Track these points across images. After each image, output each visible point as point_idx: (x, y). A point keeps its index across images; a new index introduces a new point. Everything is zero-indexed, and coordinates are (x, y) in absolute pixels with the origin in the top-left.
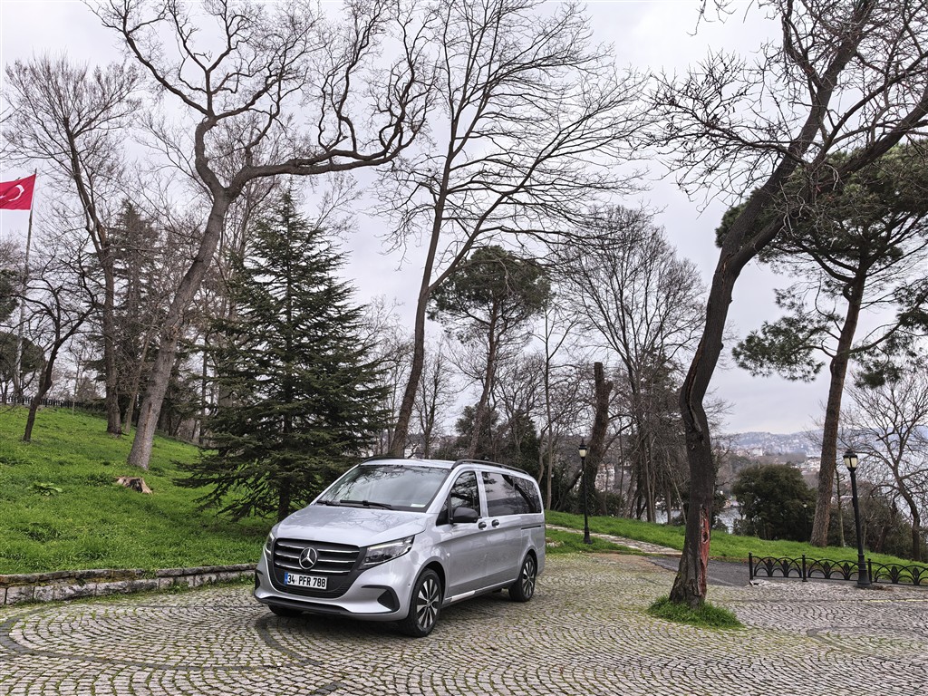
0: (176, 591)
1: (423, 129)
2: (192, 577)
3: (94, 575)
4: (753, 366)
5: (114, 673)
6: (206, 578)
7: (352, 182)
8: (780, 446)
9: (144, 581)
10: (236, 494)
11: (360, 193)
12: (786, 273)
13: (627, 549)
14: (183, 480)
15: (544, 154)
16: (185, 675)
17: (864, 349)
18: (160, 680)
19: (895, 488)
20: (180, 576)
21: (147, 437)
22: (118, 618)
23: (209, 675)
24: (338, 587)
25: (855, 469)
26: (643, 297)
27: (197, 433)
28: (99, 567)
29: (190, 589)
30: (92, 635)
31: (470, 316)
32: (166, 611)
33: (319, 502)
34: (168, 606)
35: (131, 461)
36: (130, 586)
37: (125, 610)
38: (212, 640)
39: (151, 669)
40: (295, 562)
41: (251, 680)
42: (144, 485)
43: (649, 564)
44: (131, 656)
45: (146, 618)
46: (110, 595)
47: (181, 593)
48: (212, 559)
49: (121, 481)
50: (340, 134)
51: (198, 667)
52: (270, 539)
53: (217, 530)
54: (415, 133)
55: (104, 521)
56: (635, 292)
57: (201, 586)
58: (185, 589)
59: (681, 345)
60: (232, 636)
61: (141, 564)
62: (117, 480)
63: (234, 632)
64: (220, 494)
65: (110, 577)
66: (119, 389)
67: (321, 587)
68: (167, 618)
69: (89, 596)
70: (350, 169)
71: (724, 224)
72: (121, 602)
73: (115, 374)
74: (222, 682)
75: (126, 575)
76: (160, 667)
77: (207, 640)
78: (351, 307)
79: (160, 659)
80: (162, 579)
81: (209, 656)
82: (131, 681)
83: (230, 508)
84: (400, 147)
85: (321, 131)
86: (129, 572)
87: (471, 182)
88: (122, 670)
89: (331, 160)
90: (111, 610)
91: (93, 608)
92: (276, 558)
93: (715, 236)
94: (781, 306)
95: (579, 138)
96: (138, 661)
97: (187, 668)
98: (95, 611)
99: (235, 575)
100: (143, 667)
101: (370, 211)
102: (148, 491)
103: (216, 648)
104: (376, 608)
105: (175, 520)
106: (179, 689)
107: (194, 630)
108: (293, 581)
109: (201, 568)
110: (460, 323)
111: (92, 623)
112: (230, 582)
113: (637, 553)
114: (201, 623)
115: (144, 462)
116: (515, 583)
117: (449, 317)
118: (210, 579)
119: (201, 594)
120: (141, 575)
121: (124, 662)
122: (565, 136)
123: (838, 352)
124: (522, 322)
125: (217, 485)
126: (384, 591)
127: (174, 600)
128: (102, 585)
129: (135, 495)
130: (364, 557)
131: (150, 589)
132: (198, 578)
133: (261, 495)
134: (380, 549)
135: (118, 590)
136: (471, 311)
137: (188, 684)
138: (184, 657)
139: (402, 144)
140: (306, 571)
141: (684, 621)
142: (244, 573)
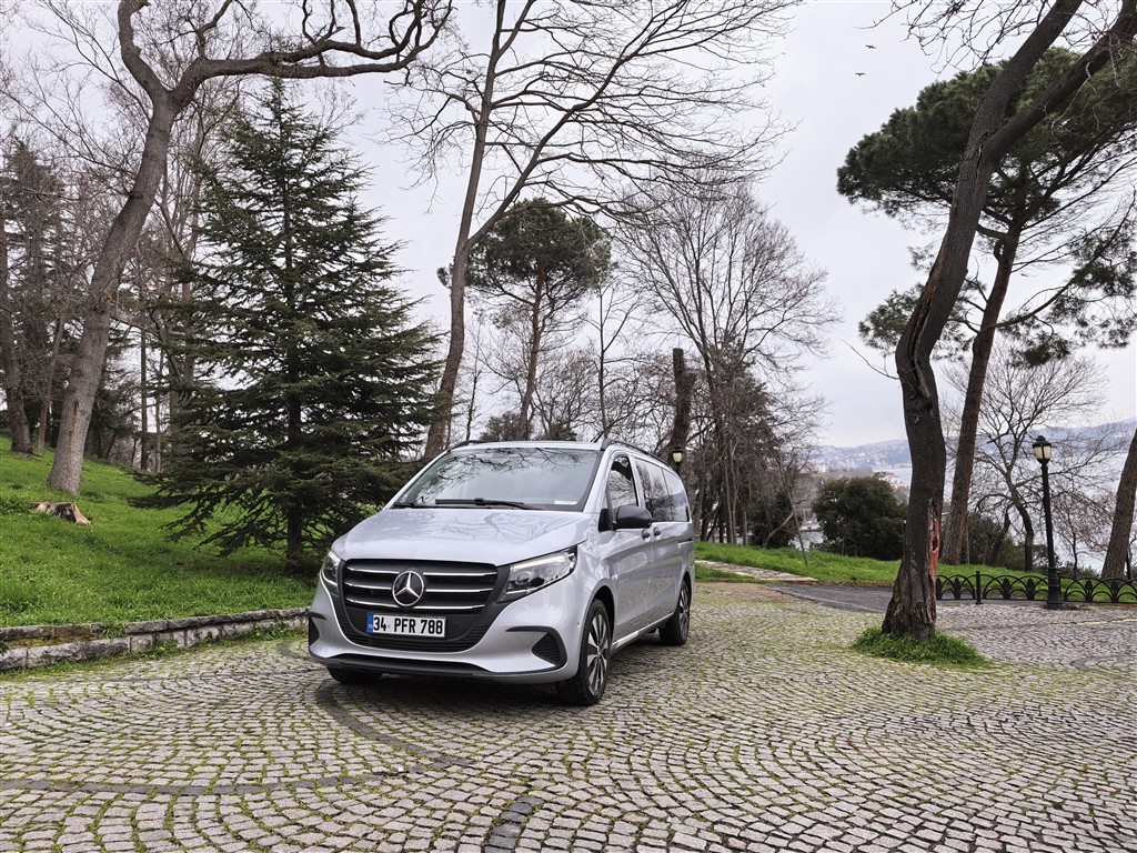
0: (160, 654)
1: (448, 24)
2: (182, 633)
3: (23, 635)
4: (884, 344)
5: (95, 811)
6: (204, 633)
7: (349, 100)
8: (844, 461)
9: (106, 641)
10: (227, 515)
11: (360, 116)
12: (919, 229)
13: (736, 576)
14: (143, 499)
15: (630, 51)
16: (237, 805)
17: (1021, 319)
18: (193, 820)
19: (1006, 497)
20: (162, 632)
21: (73, 448)
22: (75, 702)
23: (283, 799)
24: (466, 631)
25: (1048, 460)
26: (726, 269)
27: (139, 455)
28: (29, 622)
29: (180, 651)
30: (33, 736)
31: (506, 293)
32: (156, 686)
33: (396, 506)
34: (155, 678)
35: (53, 482)
36: (85, 650)
37: (83, 687)
38: (259, 731)
39: (167, 798)
40: (386, 595)
41: (368, 805)
42: (77, 513)
43: (774, 593)
44: (121, 772)
45: (125, 699)
46: (50, 665)
47: (167, 657)
48: (207, 606)
49: (42, 507)
50: (334, 23)
51: (258, 786)
52: (330, 563)
53: (199, 567)
54: (437, 29)
55: (25, 559)
56: (716, 264)
57: (197, 645)
58: (172, 651)
59: (770, 330)
60: (288, 721)
61: (99, 616)
62: (37, 506)
63: (287, 714)
64: (202, 517)
65: (49, 637)
66: (24, 393)
67: (435, 635)
68: (162, 697)
69: (17, 669)
70: (350, 75)
71: (849, 162)
72: (73, 676)
73: (16, 370)
74: (316, 812)
75: (74, 633)
76: (182, 792)
77: (248, 732)
78: (383, 244)
79: (179, 775)
80: (135, 638)
81: (265, 761)
82: (134, 827)
83: (219, 535)
84: (418, 49)
85: (307, 15)
86: (80, 628)
87: (525, 92)
88: (109, 803)
89: (321, 59)
90: (60, 688)
91: (27, 688)
92: (348, 591)
93: (836, 179)
94: (919, 269)
95: (676, 30)
96: (135, 781)
97: (236, 789)
98: (30, 693)
99: (246, 627)
100: (150, 794)
101: (379, 137)
102: (85, 521)
103: (270, 743)
104: (530, 664)
105: (135, 556)
106: (238, 838)
107: (218, 715)
108: (384, 627)
109: (195, 619)
110: (494, 303)
111: (29, 713)
112: (240, 638)
113: (750, 580)
114: (224, 702)
115: (73, 484)
116: (670, 619)
117: (478, 294)
118: (210, 634)
119: (201, 656)
120: (101, 632)
121: (110, 787)
122: (659, 24)
123: (982, 326)
124: (573, 302)
125: (195, 505)
126: (542, 635)
127: (160, 669)
128: (37, 651)
129: (66, 526)
130: (505, 581)
131: (117, 653)
132: (190, 634)
133: (260, 518)
134: (530, 569)
135: (65, 657)
136: (507, 287)
137: (252, 823)
138: (222, 767)
139: (421, 44)
140: (407, 608)
141: (917, 659)
142: (259, 624)
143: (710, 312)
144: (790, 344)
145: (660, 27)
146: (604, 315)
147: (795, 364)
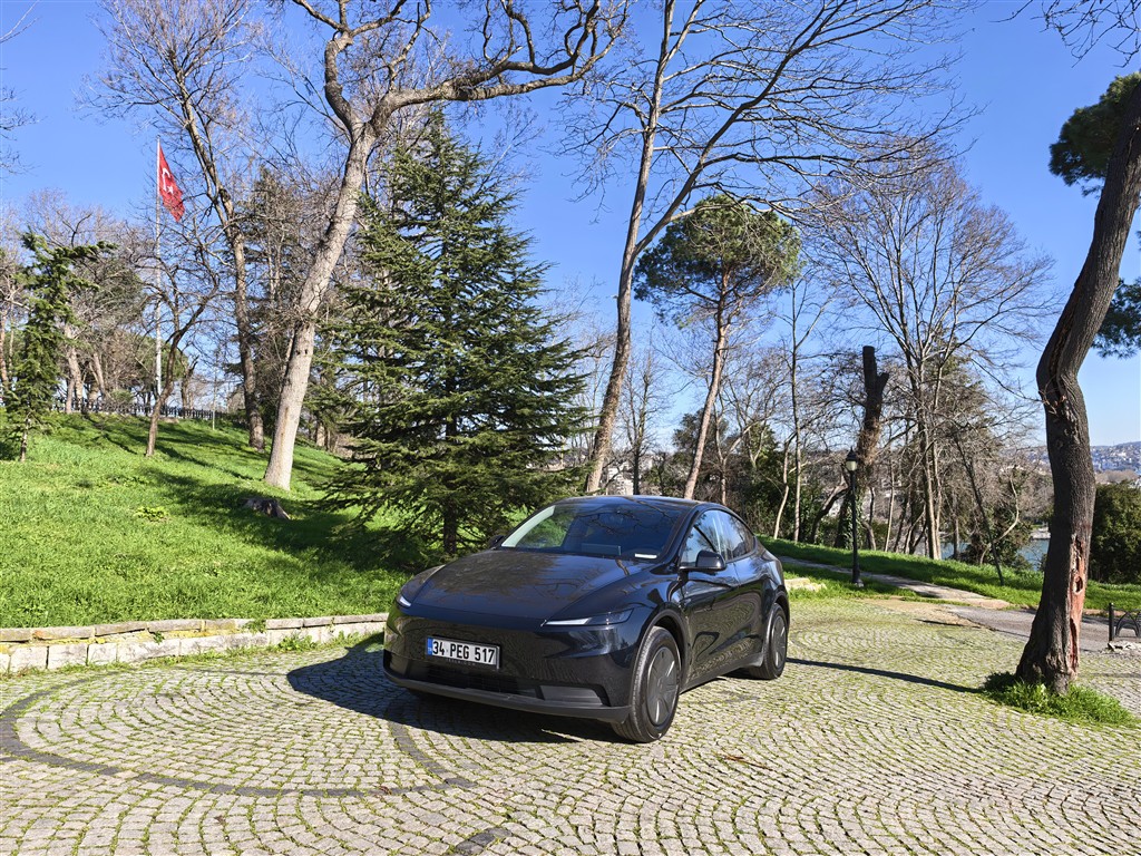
0: (295, 648)
2: (317, 630)
3: (177, 627)
6: (337, 630)
9: (249, 635)
15: (800, 43)
18: (203, 818)
20: (299, 629)
21: (284, 448)
23: (288, 805)
26: (931, 258)
29: (314, 646)
31: (691, 292)
35: (268, 478)
36: (230, 642)
41: (353, 821)
42: (279, 508)
44: (178, 764)
47: (301, 652)
49: (250, 502)
50: (513, 43)
56: (918, 253)
57: (330, 642)
58: (306, 646)
59: (983, 323)
62: (246, 501)
65: (200, 630)
69: (171, 656)
72: (213, 666)
75: (221, 627)
78: (529, 265)
79: (221, 773)
80: (274, 633)
85: (487, 39)
86: (227, 623)
87: (693, 95)
95: (849, 16)
102: (284, 516)
109: (329, 618)
110: (678, 302)
115: (284, 480)
117: (662, 294)
118: (342, 632)
119: (328, 653)
120: (245, 627)
122: (830, 12)
124: (761, 299)
127: (285, 663)
128: (189, 642)
131: (258, 645)
132: (325, 632)
135: (212, 648)
136: (693, 286)
137: (247, 825)
143: (912, 306)
144: (1006, 338)
145: (832, 15)
146: (797, 309)
147: (1013, 361)
